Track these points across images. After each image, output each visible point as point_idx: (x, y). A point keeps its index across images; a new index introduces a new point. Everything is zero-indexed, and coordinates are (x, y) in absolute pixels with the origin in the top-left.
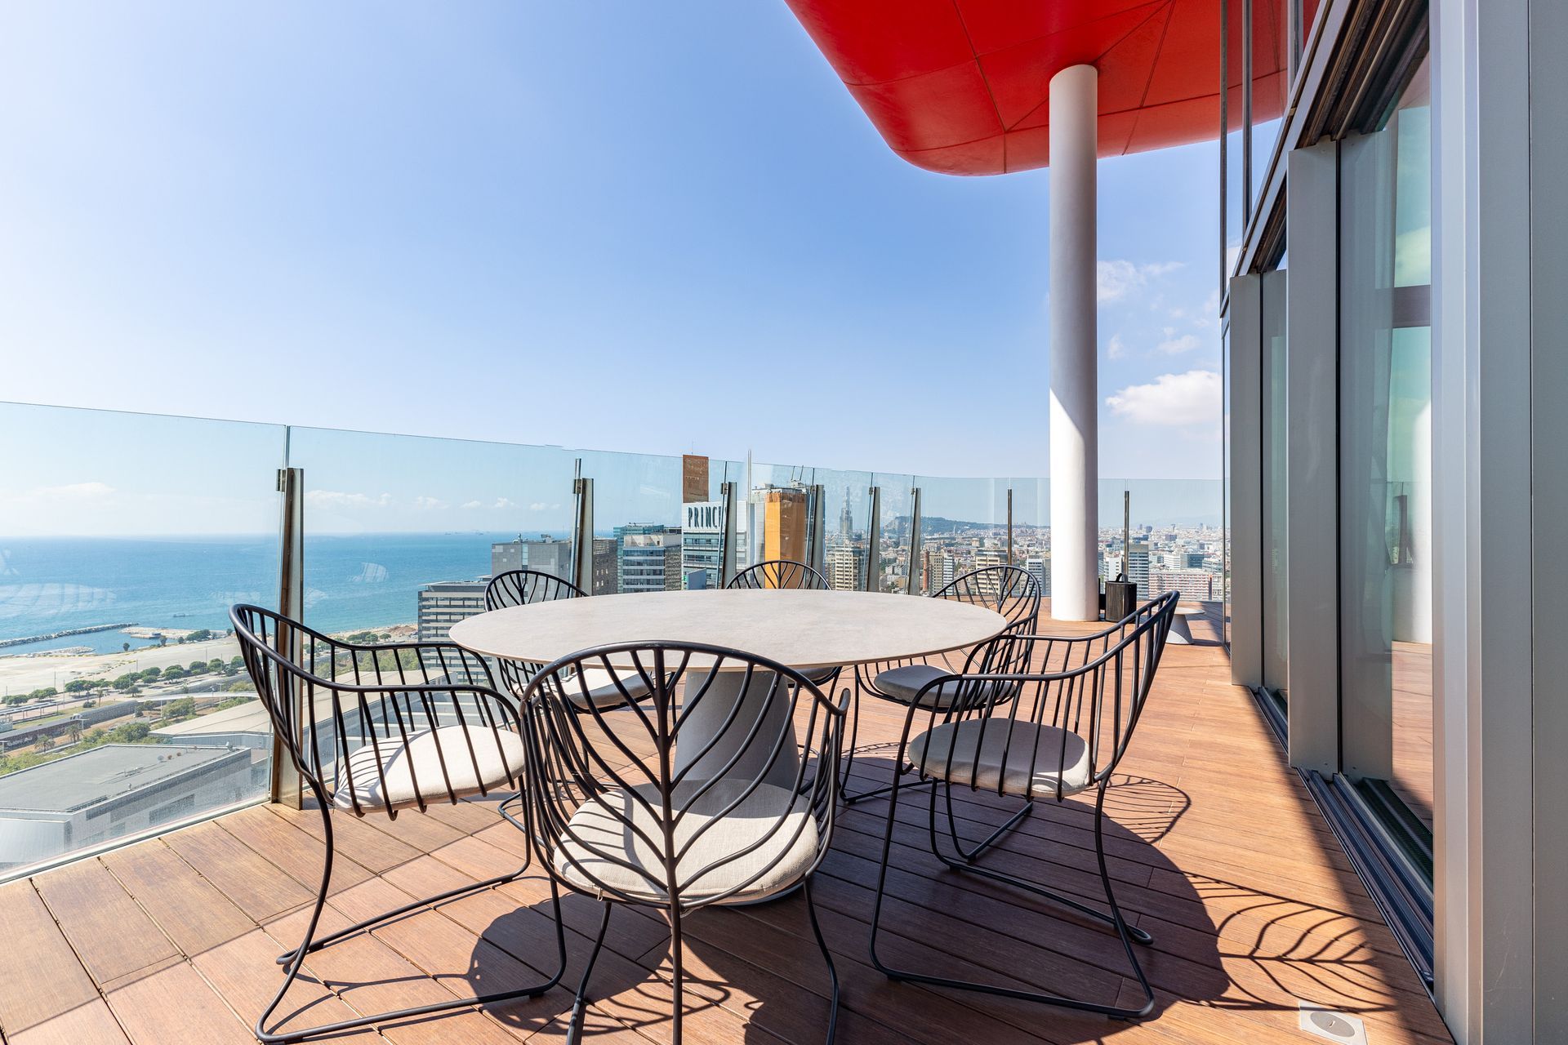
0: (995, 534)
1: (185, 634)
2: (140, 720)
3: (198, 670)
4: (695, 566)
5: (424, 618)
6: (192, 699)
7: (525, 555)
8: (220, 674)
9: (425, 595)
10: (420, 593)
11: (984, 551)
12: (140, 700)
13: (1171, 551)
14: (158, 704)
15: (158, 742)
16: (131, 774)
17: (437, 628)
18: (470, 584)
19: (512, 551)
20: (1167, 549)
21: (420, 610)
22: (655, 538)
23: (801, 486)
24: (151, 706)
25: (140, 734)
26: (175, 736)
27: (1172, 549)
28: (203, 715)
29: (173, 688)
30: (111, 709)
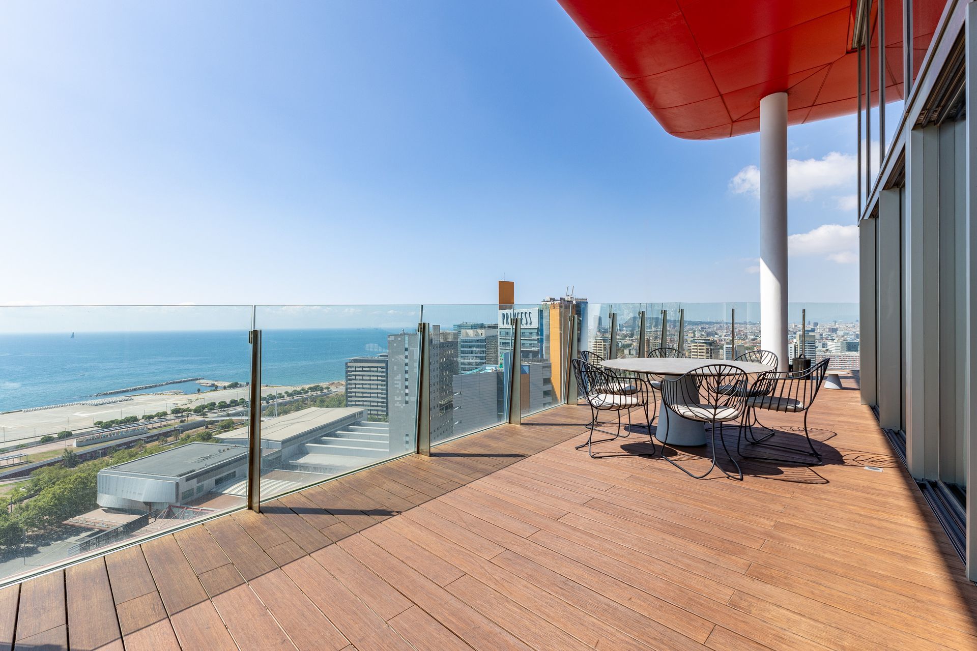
0: (702, 328)
1: (227, 384)
2: (207, 430)
3: (234, 404)
4: (507, 348)
5: (349, 378)
6: (232, 419)
7: (407, 342)
8: (244, 406)
9: (349, 364)
10: (346, 364)
11: (696, 340)
12: (207, 420)
13: (833, 340)
14: (215, 422)
15: (216, 442)
16: (206, 458)
17: (356, 384)
18: (374, 359)
19: (399, 339)
20: (830, 338)
21: (346, 373)
22: (480, 331)
23: (572, 299)
24: (212, 423)
25: (207, 438)
26: (226, 439)
27: (834, 338)
28: (238, 429)
29: (222, 414)
30: (192, 424)
